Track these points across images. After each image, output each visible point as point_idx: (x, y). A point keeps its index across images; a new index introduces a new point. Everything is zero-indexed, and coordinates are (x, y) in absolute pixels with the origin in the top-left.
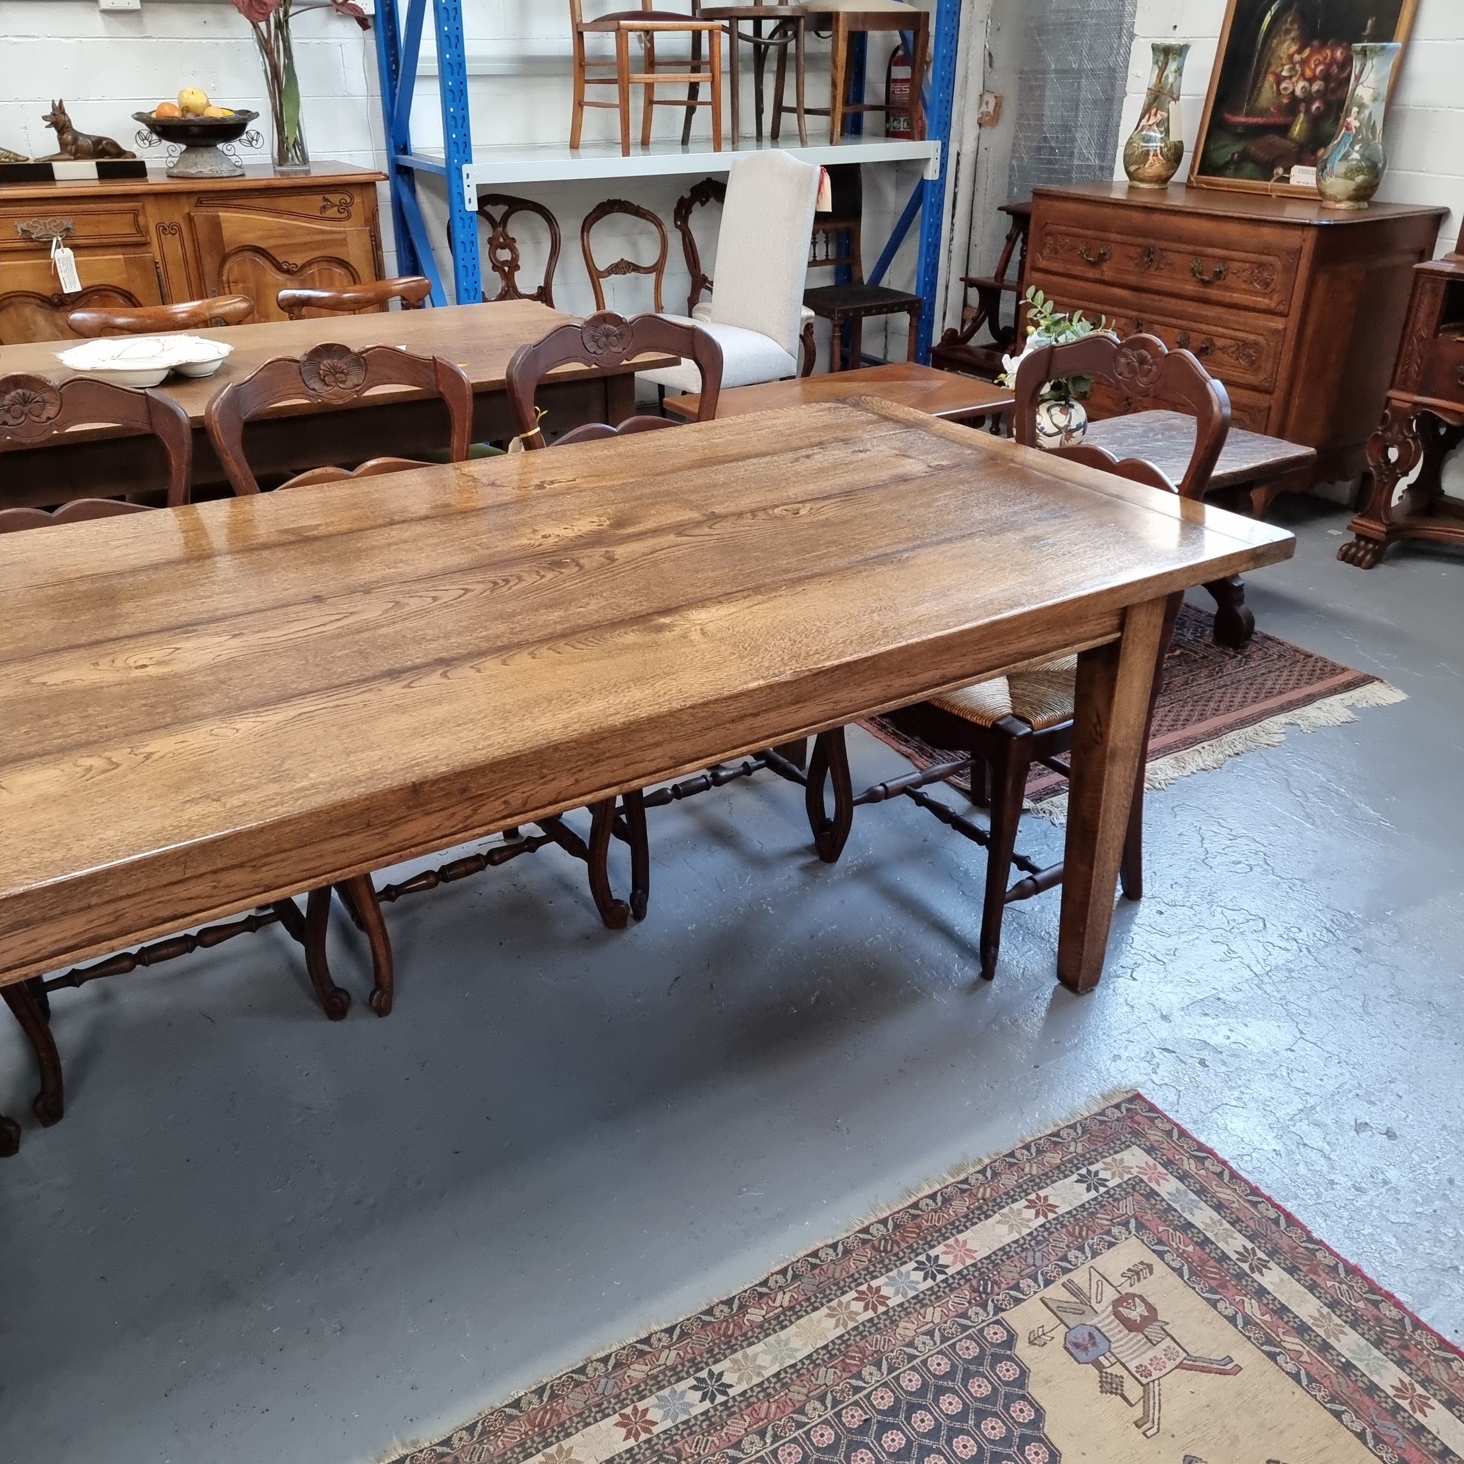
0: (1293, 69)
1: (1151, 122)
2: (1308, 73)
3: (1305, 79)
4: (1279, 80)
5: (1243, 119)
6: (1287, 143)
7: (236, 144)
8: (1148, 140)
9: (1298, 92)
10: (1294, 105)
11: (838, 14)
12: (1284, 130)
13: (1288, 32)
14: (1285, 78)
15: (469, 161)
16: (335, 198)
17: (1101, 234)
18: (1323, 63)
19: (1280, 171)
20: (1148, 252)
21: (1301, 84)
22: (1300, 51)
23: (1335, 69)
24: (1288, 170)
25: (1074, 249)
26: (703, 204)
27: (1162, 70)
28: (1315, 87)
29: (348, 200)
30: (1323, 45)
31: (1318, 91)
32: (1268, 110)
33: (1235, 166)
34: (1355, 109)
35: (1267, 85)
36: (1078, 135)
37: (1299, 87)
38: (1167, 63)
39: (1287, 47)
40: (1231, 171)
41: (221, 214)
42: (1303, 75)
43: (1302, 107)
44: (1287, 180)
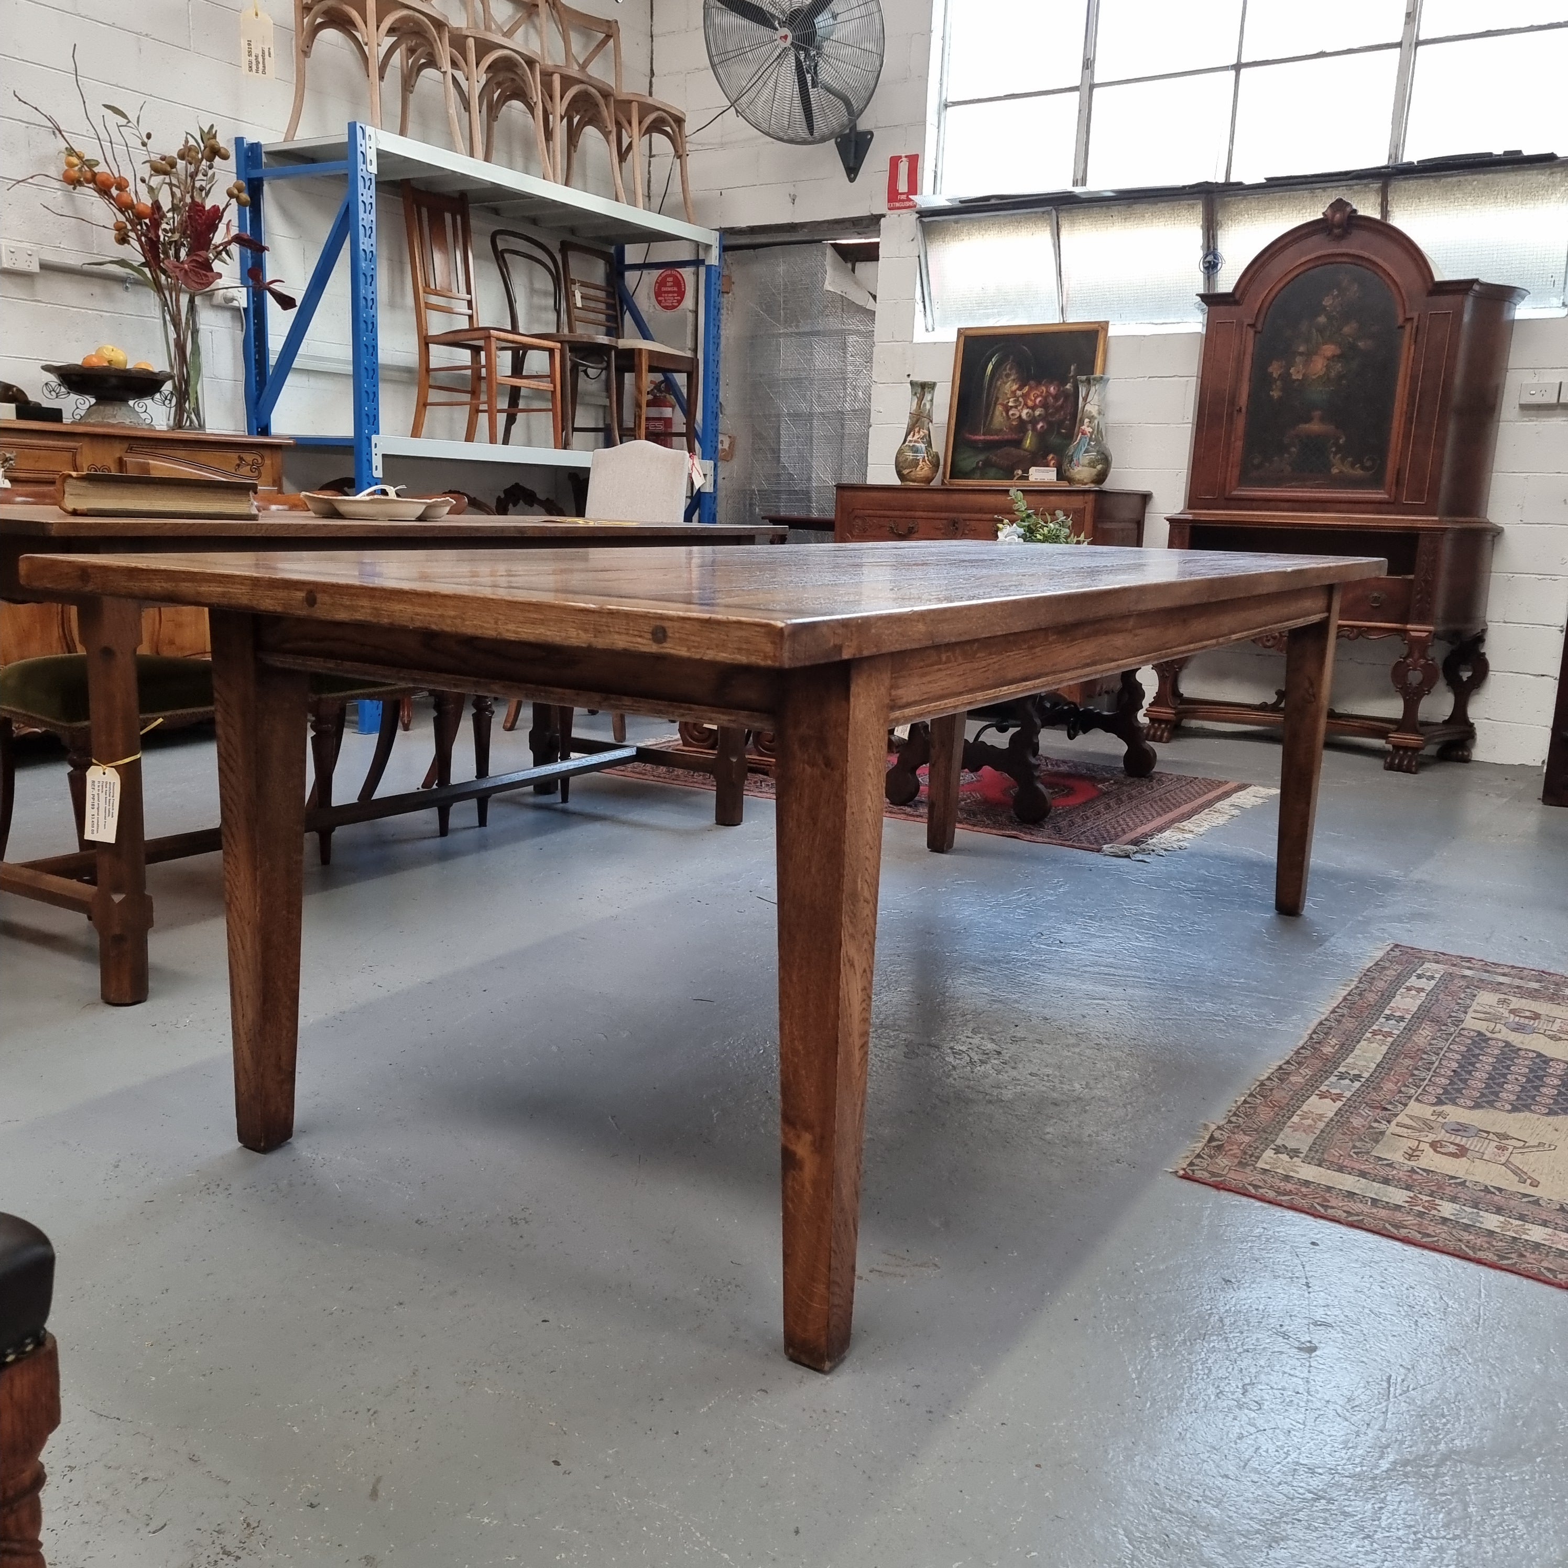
0: (1016, 401)
1: (915, 438)
2: (1030, 403)
3: (1028, 407)
4: (1007, 409)
5: (982, 438)
6: (1022, 453)
7: (148, 401)
8: (915, 450)
9: (1024, 416)
10: (1022, 425)
11: (640, 350)
12: (1018, 443)
13: (1008, 376)
14: (1012, 407)
15: (377, 432)
16: (249, 457)
17: (908, 513)
18: (1041, 396)
19: (1020, 472)
20: (954, 523)
21: (1025, 411)
22: (1020, 389)
23: (1051, 400)
24: (1026, 471)
25: (882, 526)
26: (515, 505)
27: (921, 400)
28: (1037, 413)
29: (260, 461)
30: (1039, 383)
31: (1040, 415)
32: (1001, 430)
33: (982, 471)
34: (1087, 420)
35: (997, 413)
36: (814, 464)
37: (1024, 413)
38: (924, 395)
39: (1010, 386)
40: (978, 474)
41: (151, 461)
42: (1026, 405)
43: (1030, 427)
44: (1027, 478)
